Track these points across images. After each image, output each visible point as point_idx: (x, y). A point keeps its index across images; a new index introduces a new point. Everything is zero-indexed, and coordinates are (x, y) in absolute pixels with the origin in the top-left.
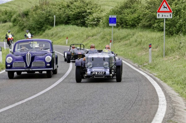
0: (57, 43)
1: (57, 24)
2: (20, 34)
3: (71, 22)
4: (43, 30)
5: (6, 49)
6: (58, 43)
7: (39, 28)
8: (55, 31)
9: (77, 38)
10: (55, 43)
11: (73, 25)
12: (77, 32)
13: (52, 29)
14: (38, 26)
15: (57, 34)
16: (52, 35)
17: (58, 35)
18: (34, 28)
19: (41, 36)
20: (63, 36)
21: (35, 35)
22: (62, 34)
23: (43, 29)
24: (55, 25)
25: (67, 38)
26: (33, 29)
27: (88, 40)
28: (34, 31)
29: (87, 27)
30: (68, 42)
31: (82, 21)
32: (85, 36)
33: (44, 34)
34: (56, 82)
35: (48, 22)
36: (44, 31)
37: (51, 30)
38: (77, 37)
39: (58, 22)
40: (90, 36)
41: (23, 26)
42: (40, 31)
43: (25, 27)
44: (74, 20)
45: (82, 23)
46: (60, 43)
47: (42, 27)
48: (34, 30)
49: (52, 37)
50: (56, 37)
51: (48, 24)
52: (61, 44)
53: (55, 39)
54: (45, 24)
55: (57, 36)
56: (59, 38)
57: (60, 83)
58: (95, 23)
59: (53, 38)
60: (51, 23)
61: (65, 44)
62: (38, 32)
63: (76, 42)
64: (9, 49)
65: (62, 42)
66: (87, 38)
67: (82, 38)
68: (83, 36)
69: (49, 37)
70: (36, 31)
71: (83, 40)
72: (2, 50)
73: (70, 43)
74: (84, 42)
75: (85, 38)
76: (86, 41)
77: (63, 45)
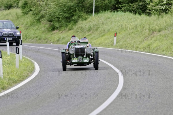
0: (98, 43)
1: (97, 11)
3: (122, 7)
4: (74, 20)
5: (11, 54)
7: (66, 18)
8: (94, 23)
9: (133, 35)
10: (94, 43)
11: (125, 11)
13: (89, 20)
14: (65, 14)
16: (90, 30)
17: (100, 29)
18: (59, 18)
19: (70, 31)
20: (109, 31)
21: (61, 30)
22: (106, 28)
23: (73, 19)
24: (95, 12)
25: (116, 35)
27: (152, 37)
28: (59, 23)
29: (149, 14)
30: (117, 42)
31: (141, 6)
32: (147, 31)
35: (83, 7)
36: (76, 22)
38: (132, 33)
39: (100, 6)
40: (155, 31)
41: (40, 15)
42: (70, 22)
43: (43, 16)
44: (128, 3)
45: (141, 9)
46: (103, 43)
47: (73, 15)
48: (59, 21)
49: (90, 33)
50: (96, 33)
51: (82, 10)
52: (105, 45)
53: (94, 37)
54: (77, 11)
55: (99, 31)
56: (101, 35)
58: (164, 7)
60: (88, 8)
61: (112, 45)
62: (66, 24)
63: (130, 42)
64: (15, 54)
65: (106, 42)
66: (150, 35)
67: (141, 33)
68: (143, 31)
69: (85, 33)
70: (61, 23)
71: (144, 38)
72: (3, 56)
73: (121, 43)
74: (145, 42)
75: (147, 35)
76: (147, 39)
77: (108, 47)
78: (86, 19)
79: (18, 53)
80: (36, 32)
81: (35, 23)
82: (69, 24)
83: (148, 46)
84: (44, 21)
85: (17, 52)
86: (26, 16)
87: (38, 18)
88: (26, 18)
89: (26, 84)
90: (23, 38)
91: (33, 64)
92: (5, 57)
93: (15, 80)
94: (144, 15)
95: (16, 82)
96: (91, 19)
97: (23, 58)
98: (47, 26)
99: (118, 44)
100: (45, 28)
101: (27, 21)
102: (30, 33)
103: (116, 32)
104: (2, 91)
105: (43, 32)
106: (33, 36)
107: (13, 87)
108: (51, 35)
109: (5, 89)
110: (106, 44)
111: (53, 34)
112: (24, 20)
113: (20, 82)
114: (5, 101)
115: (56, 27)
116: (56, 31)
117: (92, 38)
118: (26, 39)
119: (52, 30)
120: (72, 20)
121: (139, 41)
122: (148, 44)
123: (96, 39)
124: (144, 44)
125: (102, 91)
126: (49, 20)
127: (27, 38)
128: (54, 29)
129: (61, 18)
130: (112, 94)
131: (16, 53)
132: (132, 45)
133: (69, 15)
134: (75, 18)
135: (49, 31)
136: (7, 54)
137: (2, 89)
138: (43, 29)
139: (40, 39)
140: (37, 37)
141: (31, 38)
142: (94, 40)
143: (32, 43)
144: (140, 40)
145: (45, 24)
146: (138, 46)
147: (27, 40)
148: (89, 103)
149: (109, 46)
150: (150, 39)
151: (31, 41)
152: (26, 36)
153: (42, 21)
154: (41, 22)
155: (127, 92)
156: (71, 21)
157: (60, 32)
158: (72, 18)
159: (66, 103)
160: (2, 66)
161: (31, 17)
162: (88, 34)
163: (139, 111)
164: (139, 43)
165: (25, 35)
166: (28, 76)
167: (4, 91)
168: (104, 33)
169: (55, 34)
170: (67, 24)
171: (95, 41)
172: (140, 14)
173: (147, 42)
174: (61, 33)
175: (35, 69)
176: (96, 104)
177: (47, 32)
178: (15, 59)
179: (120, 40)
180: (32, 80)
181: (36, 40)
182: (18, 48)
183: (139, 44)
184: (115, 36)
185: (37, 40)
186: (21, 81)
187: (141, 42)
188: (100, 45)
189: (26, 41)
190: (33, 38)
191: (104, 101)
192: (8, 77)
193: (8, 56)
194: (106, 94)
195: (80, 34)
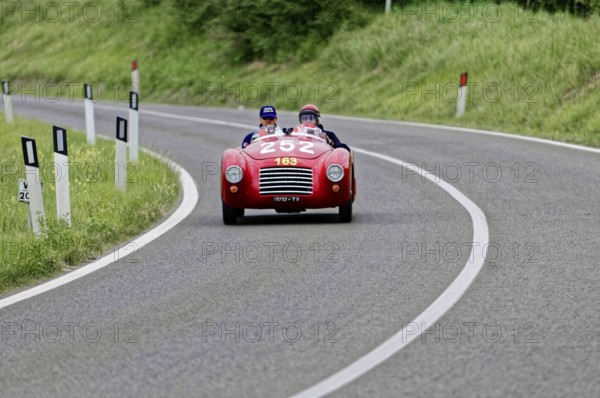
0: (403, 106)
2: (184, 53)
4: (318, 27)
5: (99, 142)
6: (406, 112)
7: (293, 18)
8: (393, 36)
9: (524, 81)
10: (390, 107)
12: (525, 45)
13: (374, 26)
14: (289, 5)
15: (405, 54)
16: (374, 61)
17: (411, 60)
18: (269, 18)
19: (306, 66)
20: (441, 67)
21: (274, 62)
22: (434, 55)
23: (318, 22)
25: (464, 80)
26: (261, 20)
27: (591, 91)
30: (471, 104)
32: (573, 69)
33: (325, 53)
34: (383, 340)
36: (326, 34)
37: (367, 31)
38: (522, 74)
41: (202, 9)
42: (305, 33)
43: (211, 13)
46: (421, 109)
48: (267, 28)
49: (375, 72)
50: (397, 72)
52: (427, 116)
53: (389, 86)
56: (413, 80)
57: (407, 347)
59: (378, 78)
61: (451, 115)
62: (291, 39)
63: (514, 106)
64: (114, 143)
65: (431, 104)
66: (582, 81)
67: (554, 77)
68: (559, 67)
69: (358, 72)
70: (275, 35)
71: (561, 94)
72: (71, 147)
73: (481, 109)
74: (565, 106)
75: (573, 82)
76: (574, 96)
77: (437, 121)
78: (363, 24)
79: (125, 139)
80: (188, 67)
81: (185, 36)
82: (304, 41)
83: (577, 120)
84: (216, 29)
85: (122, 135)
86: (153, 11)
87: (194, 17)
88: (155, 18)
89: (148, 245)
90: (143, 87)
91: (173, 177)
92: (78, 152)
93: (111, 230)
94: (563, 15)
95: (114, 239)
96: (381, 24)
97: (141, 155)
98: (227, 45)
99: (473, 111)
100: (220, 53)
101: (157, 30)
102: (167, 69)
103: (463, 72)
104: (65, 270)
105: (214, 66)
106: (176, 80)
107: (106, 255)
108: (241, 76)
109: (78, 260)
110: (431, 110)
111: (245, 74)
112: (148, 22)
113: (128, 238)
114: (77, 302)
115: (256, 50)
116: (256, 65)
117: (381, 91)
118: (152, 92)
119: (241, 59)
120: (314, 27)
121: (545, 104)
122: (575, 114)
123: (394, 94)
124: (562, 115)
125: (415, 275)
126: (234, 25)
127: (155, 86)
128: (249, 55)
129: (274, 19)
130: (448, 284)
131: (118, 137)
132: (521, 115)
133: (305, 9)
134: (323, 20)
135: (233, 64)
136: (85, 140)
137: (66, 261)
138: (212, 56)
139: (201, 92)
140: (191, 84)
141: (169, 86)
142: (389, 96)
143: (175, 102)
144: (547, 100)
145: (221, 39)
146: (541, 118)
147: (156, 94)
148: (368, 316)
149: (440, 118)
150: (585, 98)
151: (169, 96)
152: (153, 78)
153: (209, 27)
154: (204, 31)
155: (501, 277)
156: (311, 30)
157: (272, 67)
158: (314, 19)
159: (288, 313)
160: (68, 184)
161: (171, 14)
162: (369, 75)
163: (541, 345)
164: (544, 109)
165: (148, 75)
166: (155, 219)
167: (73, 270)
168: (423, 74)
169: (255, 75)
170: (297, 38)
171: (390, 101)
172: (551, 9)
173: (573, 107)
174: (275, 70)
175: (183, 195)
176: (392, 320)
177: (224, 67)
178: (113, 157)
179: (479, 99)
180: (170, 230)
181: (188, 95)
182: (126, 122)
183: (546, 115)
184: (461, 86)
185: (192, 93)
186: (133, 235)
187: (552, 107)
188: (410, 114)
189: (151, 97)
190: (176, 85)
191: (420, 310)
192: (89, 220)
193: (90, 148)
194: (426, 285)
195: (341, 75)
